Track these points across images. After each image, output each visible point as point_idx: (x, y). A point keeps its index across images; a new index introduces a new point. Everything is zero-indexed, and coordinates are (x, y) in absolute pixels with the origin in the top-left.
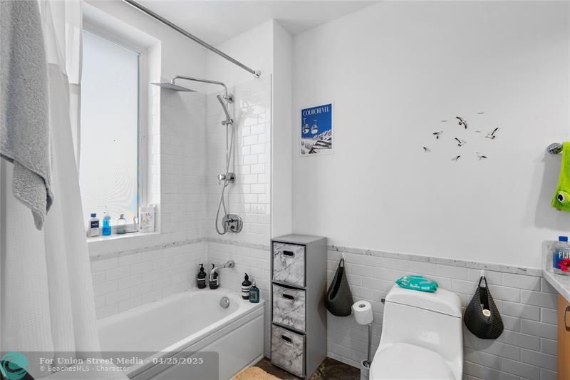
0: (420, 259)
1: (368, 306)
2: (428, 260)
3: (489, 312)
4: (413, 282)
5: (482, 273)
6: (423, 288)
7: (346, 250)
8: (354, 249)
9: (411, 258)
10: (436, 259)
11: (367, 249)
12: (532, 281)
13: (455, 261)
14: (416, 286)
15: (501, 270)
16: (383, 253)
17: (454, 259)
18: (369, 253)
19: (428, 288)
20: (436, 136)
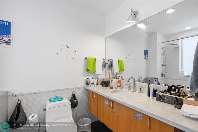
0: (56, 91)
1: (36, 116)
2: (59, 90)
3: (76, 100)
4: (55, 99)
5: (73, 90)
6: (59, 100)
7: (21, 95)
8: (26, 93)
9: (53, 91)
10: (61, 89)
11: (34, 92)
12: (82, 89)
13: (66, 89)
14: (57, 100)
15: (77, 88)
16: (42, 92)
17: (66, 88)
18: (35, 93)
19: (61, 99)
20: (61, 50)
